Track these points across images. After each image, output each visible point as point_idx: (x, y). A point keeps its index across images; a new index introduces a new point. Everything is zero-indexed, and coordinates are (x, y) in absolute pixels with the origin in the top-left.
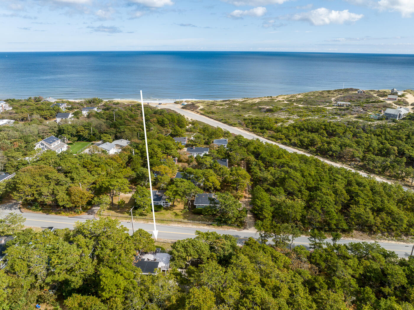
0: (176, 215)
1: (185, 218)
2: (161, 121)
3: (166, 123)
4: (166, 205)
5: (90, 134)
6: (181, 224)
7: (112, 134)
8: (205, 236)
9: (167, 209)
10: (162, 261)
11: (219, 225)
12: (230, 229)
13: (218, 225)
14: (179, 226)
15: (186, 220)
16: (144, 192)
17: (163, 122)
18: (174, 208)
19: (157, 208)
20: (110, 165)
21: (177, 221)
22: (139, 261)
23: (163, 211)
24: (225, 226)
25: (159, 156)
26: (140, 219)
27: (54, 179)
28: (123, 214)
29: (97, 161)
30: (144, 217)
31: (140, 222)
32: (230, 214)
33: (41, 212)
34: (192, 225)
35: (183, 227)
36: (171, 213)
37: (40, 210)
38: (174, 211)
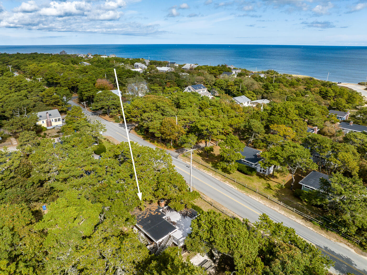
0: (269, 187)
1: (277, 196)
2: (323, 92)
3: (329, 95)
4: (263, 171)
5: (238, 91)
6: (264, 201)
7: (259, 93)
8: (273, 228)
9: (261, 176)
10: (183, 230)
11: (324, 228)
12: (341, 242)
13: (322, 227)
14: (261, 202)
15: (276, 199)
16: (233, 142)
17: (326, 93)
18: (272, 179)
19: (247, 170)
20: (225, 112)
21: (263, 195)
22: (157, 214)
23: (255, 177)
24: (334, 234)
25: (290, 117)
26: (220, 175)
27: (161, 109)
28: (207, 163)
29: (215, 106)
30: (227, 175)
31: (217, 177)
32: (347, 217)
33: (142, 136)
34: (280, 209)
35: (265, 205)
36: (262, 183)
37: (142, 135)
38: (269, 182)
